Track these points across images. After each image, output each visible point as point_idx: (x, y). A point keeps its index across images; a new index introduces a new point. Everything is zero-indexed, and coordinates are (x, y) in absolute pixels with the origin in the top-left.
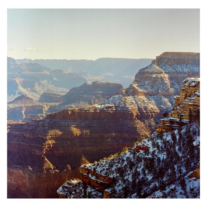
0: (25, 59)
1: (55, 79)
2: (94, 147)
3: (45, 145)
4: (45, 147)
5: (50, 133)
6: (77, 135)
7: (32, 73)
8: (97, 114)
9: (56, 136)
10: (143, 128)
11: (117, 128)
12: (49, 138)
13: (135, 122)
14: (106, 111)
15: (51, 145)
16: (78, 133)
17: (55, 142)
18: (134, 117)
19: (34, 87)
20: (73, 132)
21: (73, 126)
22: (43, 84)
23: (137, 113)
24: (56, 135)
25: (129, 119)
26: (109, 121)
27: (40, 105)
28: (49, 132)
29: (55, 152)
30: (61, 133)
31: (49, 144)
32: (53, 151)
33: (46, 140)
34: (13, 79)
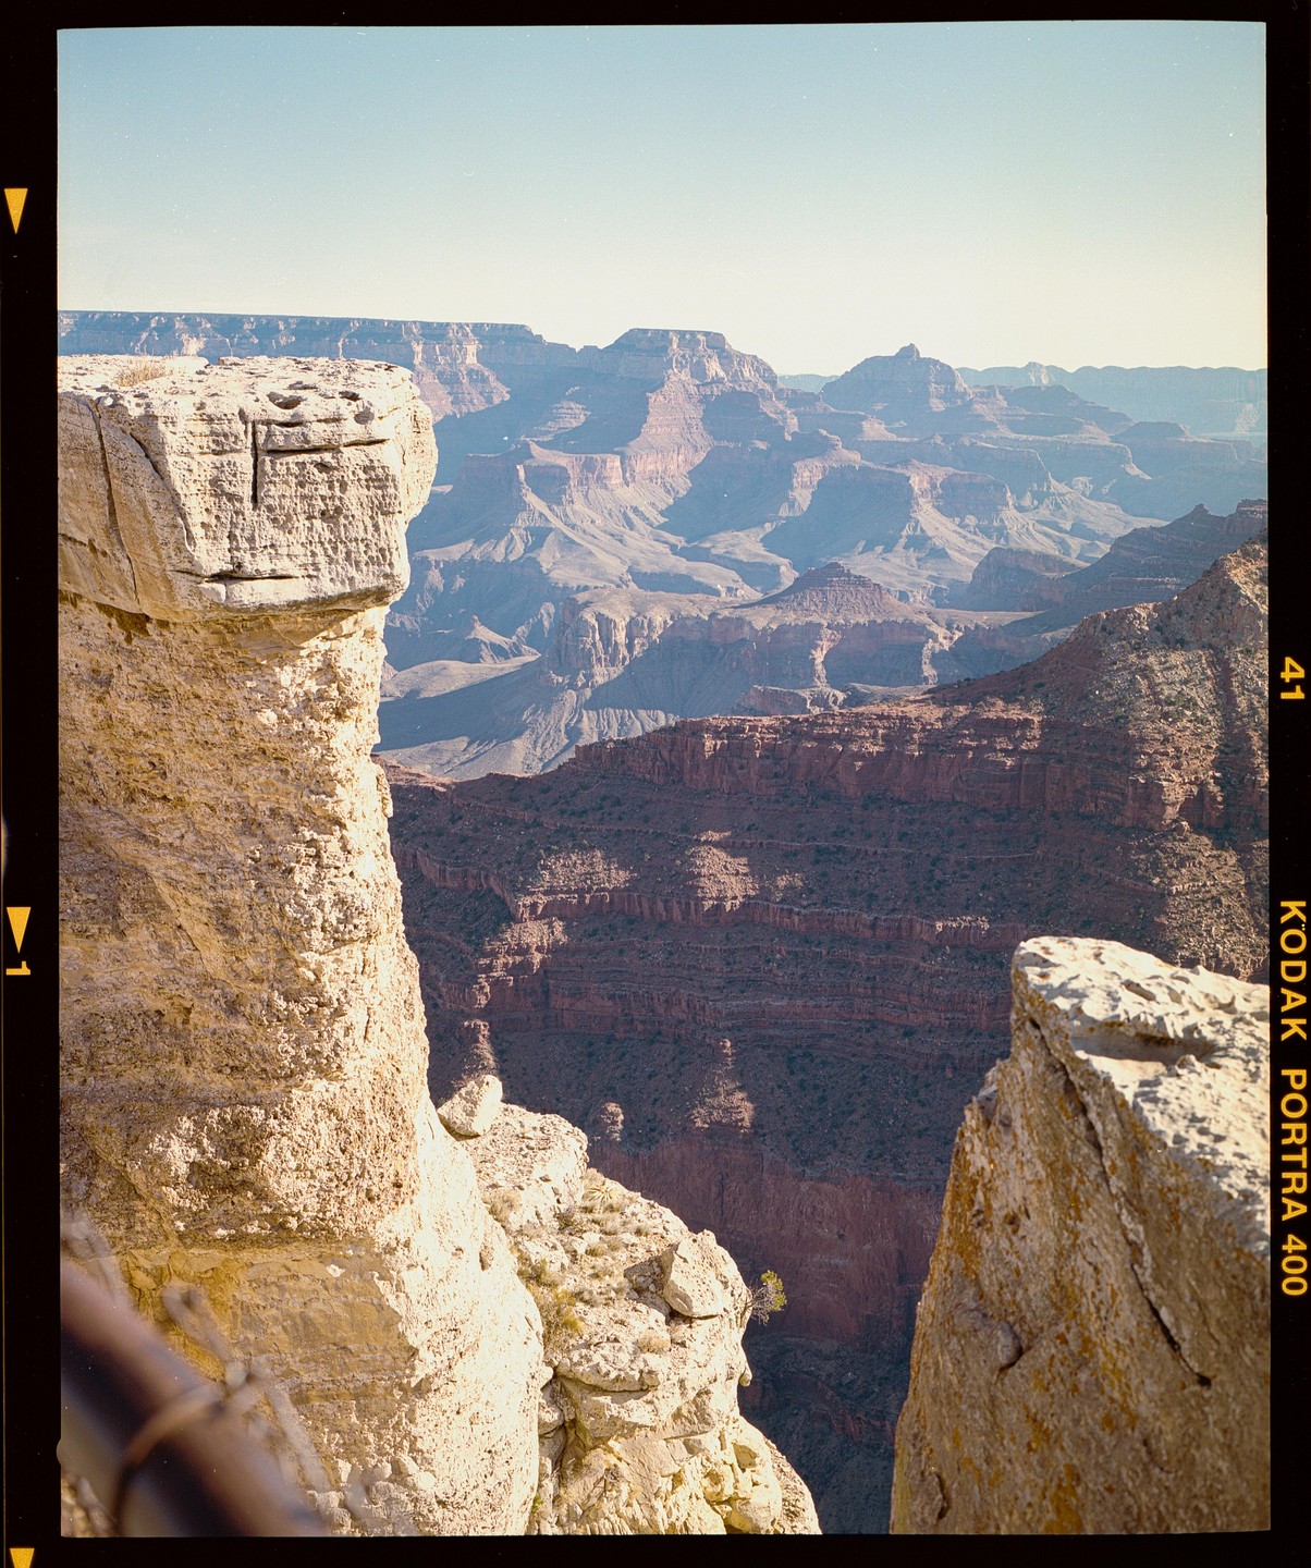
0: (1032, 366)
1: (1134, 471)
2: (823, 1001)
3: (494, 954)
4: (490, 968)
5: (552, 874)
6: (718, 908)
7: (1025, 437)
8: (905, 769)
9: (582, 898)
10: (1216, 901)
11: (1026, 882)
12: (534, 906)
13: (1164, 850)
14: (970, 748)
15: (537, 958)
16: (729, 894)
17: (564, 939)
18: (1171, 812)
19: (998, 512)
20: (704, 882)
21: (716, 837)
22: (1060, 495)
23: (1202, 785)
24: (581, 892)
25: (1128, 823)
26: (978, 823)
27: (911, 622)
28: (544, 867)
29: (559, 1001)
30: (620, 877)
31: (523, 950)
32: (547, 993)
33: (511, 918)
34: (899, 470)
